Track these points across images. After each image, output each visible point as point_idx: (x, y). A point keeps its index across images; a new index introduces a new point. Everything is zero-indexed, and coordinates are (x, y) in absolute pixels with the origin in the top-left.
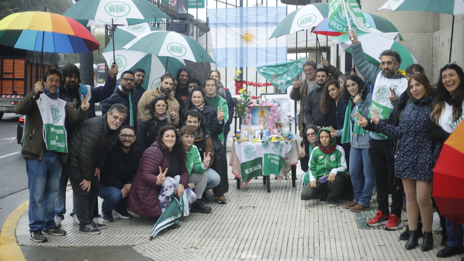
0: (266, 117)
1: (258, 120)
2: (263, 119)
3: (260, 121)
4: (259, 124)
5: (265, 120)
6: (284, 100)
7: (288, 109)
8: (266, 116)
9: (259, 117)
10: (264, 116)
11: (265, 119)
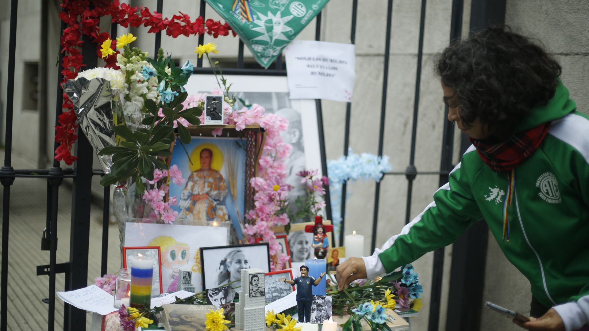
0: (221, 178)
1: (186, 193)
2: (207, 189)
3: (194, 198)
4: (189, 210)
5: (214, 193)
6: (275, 103)
7: (294, 141)
8: (223, 172)
9: (191, 178)
10: (214, 172)
11: (218, 188)
